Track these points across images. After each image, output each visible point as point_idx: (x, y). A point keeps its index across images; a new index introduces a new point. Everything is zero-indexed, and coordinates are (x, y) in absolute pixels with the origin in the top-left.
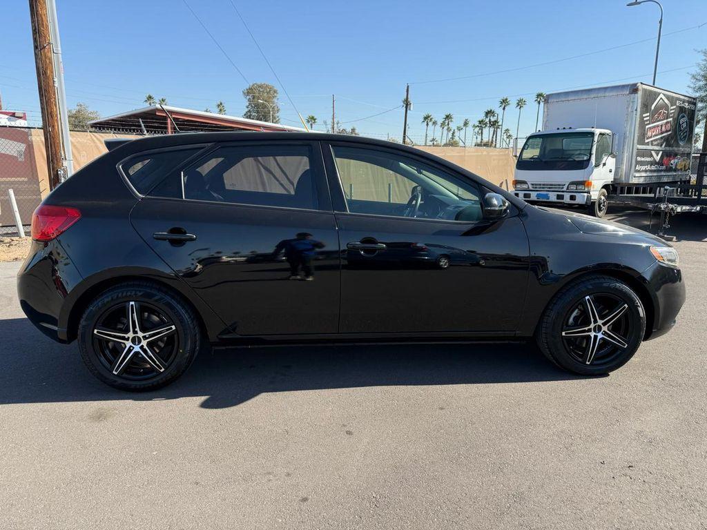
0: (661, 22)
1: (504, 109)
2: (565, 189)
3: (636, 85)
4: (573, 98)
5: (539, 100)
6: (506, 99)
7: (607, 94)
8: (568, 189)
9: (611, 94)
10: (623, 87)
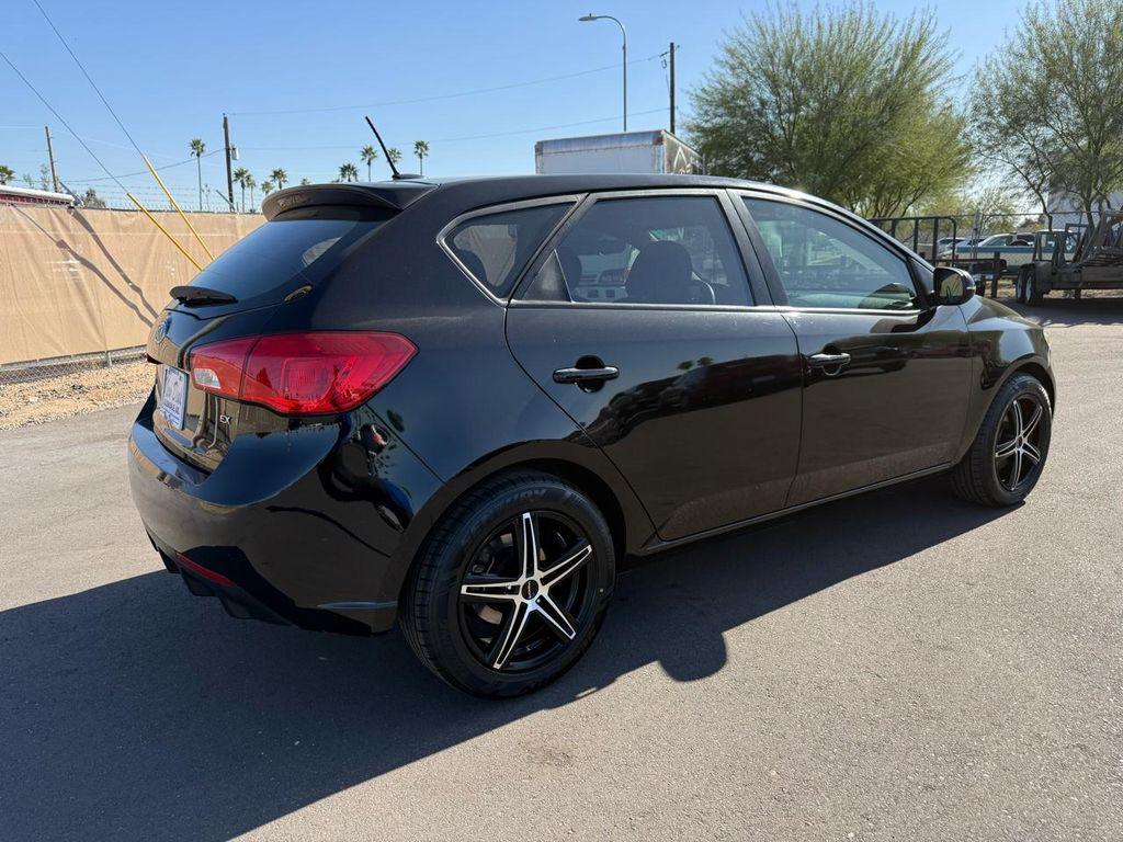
0: (624, 48)
1: (369, 164)
2: (596, 282)
3: (659, 132)
4: (578, 149)
5: (419, 151)
6: (371, 149)
7: (624, 144)
8: (600, 281)
9: (629, 145)
10: (644, 135)
